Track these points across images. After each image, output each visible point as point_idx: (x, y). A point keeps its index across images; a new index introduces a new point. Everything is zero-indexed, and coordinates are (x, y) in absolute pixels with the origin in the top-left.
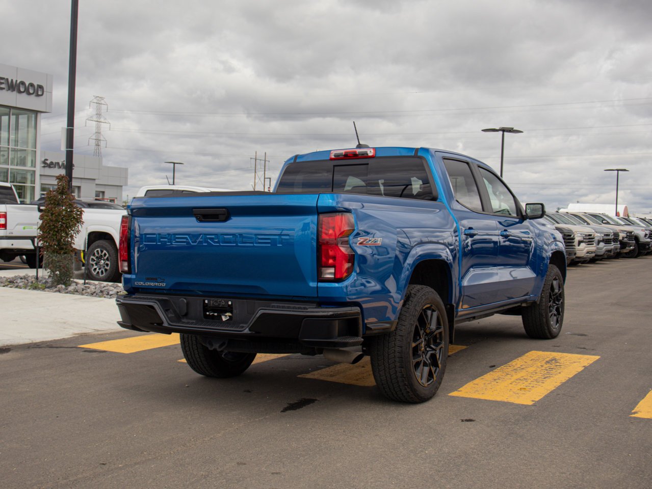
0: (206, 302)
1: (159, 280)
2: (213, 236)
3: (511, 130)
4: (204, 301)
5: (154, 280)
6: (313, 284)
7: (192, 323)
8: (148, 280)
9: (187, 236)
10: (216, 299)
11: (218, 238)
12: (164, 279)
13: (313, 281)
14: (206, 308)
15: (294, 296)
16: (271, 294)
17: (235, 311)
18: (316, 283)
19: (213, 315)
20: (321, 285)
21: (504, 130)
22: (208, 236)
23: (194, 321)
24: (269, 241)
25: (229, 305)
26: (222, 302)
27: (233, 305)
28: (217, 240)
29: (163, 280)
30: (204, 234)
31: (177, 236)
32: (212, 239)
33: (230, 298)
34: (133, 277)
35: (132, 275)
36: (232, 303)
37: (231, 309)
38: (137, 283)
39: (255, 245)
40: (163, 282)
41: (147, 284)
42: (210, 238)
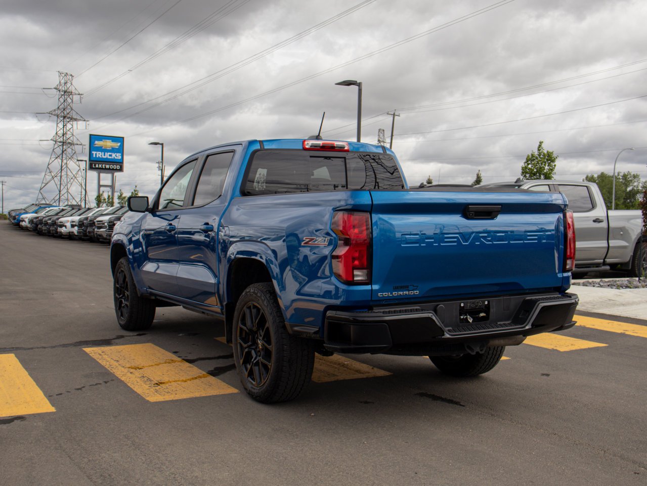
0: (463, 304)
1: (410, 288)
2: (486, 235)
4: (460, 305)
5: (406, 288)
8: (397, 289)
9: (458, 235)
10: (474, 301)
11: (490, 236)
12: (417, 286)
13: (559, 272)
14: (461, 311)
17: (492, 310)
18: (562, 274)
20: (565, 275)
22: (480, 235)
23: (451, 328)
24: (536, 237)
25: (485, 306)
28: (489, 239)
29: (416, 288)
30: (476, 233)
31: (446, 236)
32: (484, 237)
33: (486, 297)
34: (376, 287)
35: (373, 286)
36: (489, 302)
37: (487, 309)
38: (381, 295)
39: (525, 242)
40: (416, 289)
41: (395, 294)
42: (483, 237)
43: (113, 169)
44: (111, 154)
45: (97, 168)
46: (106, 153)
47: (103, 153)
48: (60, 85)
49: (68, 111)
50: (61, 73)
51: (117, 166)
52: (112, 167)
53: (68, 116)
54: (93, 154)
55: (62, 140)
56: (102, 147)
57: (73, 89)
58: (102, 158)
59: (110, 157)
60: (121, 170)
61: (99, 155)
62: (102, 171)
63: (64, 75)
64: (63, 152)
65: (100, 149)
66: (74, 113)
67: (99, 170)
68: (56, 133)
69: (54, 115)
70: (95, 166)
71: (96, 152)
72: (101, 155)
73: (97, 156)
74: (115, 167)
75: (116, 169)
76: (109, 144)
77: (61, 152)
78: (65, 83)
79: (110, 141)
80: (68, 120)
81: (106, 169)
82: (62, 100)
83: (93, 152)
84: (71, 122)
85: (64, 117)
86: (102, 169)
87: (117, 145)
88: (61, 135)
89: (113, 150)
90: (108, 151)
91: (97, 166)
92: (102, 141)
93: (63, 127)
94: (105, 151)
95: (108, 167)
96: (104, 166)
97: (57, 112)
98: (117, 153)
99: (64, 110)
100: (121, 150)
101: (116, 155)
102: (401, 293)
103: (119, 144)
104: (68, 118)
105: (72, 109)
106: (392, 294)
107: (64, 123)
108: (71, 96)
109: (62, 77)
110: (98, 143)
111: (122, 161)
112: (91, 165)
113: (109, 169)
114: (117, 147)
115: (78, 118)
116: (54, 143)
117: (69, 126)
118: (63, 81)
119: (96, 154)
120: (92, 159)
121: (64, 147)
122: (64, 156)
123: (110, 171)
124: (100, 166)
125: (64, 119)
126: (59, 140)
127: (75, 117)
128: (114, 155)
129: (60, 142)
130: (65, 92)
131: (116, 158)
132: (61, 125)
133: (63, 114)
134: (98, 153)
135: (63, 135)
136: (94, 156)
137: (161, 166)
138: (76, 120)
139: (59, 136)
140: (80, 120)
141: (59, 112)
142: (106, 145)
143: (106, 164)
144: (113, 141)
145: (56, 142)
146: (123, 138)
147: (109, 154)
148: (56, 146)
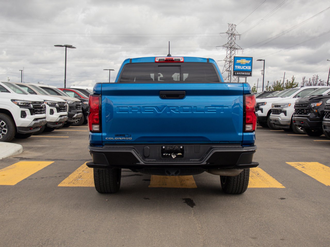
0: (164, 147)
1: (126, 136)
2: (175, 108)
3: (70, 47)
4: (162, 147)
5: (123, 136)
6: (240, 134)
7: (154, 161)
8: (117, 136)
10: (171, 146)
11: (178, 109)
12: (131, 135)
13: (240, 132)
14: (163, 151)
15: (220, 141)
16: (212, 140)
17: (185, 152)
18: (242, 133)
19: (168, 155)
20: (245, 134)
21: (66, 46)
22: (171, 108)
23: (155, 160)
24: (215, 110)
25: (181, 149)
26: (177, 147)
27: (184, 148)
28: (178, 110)
30: (168, 107)
33: (181, 144)
34: (104, 134)
35: (103, 133)
36: (183, 147)
37: (182, 151)
38: (107, 138)
39: (205, 112)
40: (130, 137)
41: (116, 138)
42: (172, 109)
43: (246, 75)
44: (245, 67)
45: (237, 75)
46: (243, 66)
47: (241, 66)
48: (229, 31)
49: (233, 45)
50: (229, 24)
51: (249, 73)
52: (245, 74)
53: (233, 47)
54: (235, 67)
55: (229, 60)
56: (240, 63)
57: (236, 32)
58: (240, 69)
59: (245, 69)
60: (250, 75)
61: (239, 67)
62: (240, 76)
63: (231, 25)
64: (230, 66)
65: (239, 64)
66: (236, 45)
67: (238, 76)
68: (227, 56)
69: (226, 47)
70: (236, 73)
71: (237, 66)
72: (240, 67)
73: (238, 68)
74: (247, 74)
75: (248, 75)
76: (244, 61)
77: (229, 66)
78: (232, 30)
79: (245, 59)
80: (233, 49)
81: (242, 75)
82: (230, 39)
83: (235, 66)
84: (234, 50)
85: (231, 48)
86: (240, 75)
87: (248, 62)
88: (229, 58)
89: (247, 65)
90: (244, 65)
91: (237, 74)
92: (240, 60)
93: (230, 53)
94: (242, 65)
95: (243, 74)
96: (241, 73)
97: (227, 45)
98: (249, 66)
99: (231, 44)
100: (251, 64)
101: (248, 67)
102: (120, 138)
103: (250, 61)
104: (233, 48)
105: (235, 43)
106: (114, 138)
107: (231, 51)
108: (234, 36)
109: (230, 27)
110: (238, 61)
111: (251, 71)
112: (234, 73)
113: (244, 75)
114: (249, 63)
115: (238, 48)
116: (225, 62)
117: (233, 52)
118: (230, 29)
119: (237, 67)
120: (235, 70)
121: (230, 64)
122: (230, 69)
123: (245, 76)
124: (239, 73)
125: (231, 49)
126: (228, 60)
127: (236, 48)
128: (247, 67)
129: (228, 61)
130: (231, 34)
131: (248, 69)
132: (229, 52)
133: (230, 46)
134: (238, 66)
135: (230, 58)
136: (236, 68)
137: (263, 73)
138: (237, 49)
139: (228, 58)
140: (239, 49)
141: (228, 45)
142: (243, 62)
143: (242, 72)
144: (246, 60)
145: (226, 61)
146: (252, 58)
147: (244, 67)
148: (226, 63)
